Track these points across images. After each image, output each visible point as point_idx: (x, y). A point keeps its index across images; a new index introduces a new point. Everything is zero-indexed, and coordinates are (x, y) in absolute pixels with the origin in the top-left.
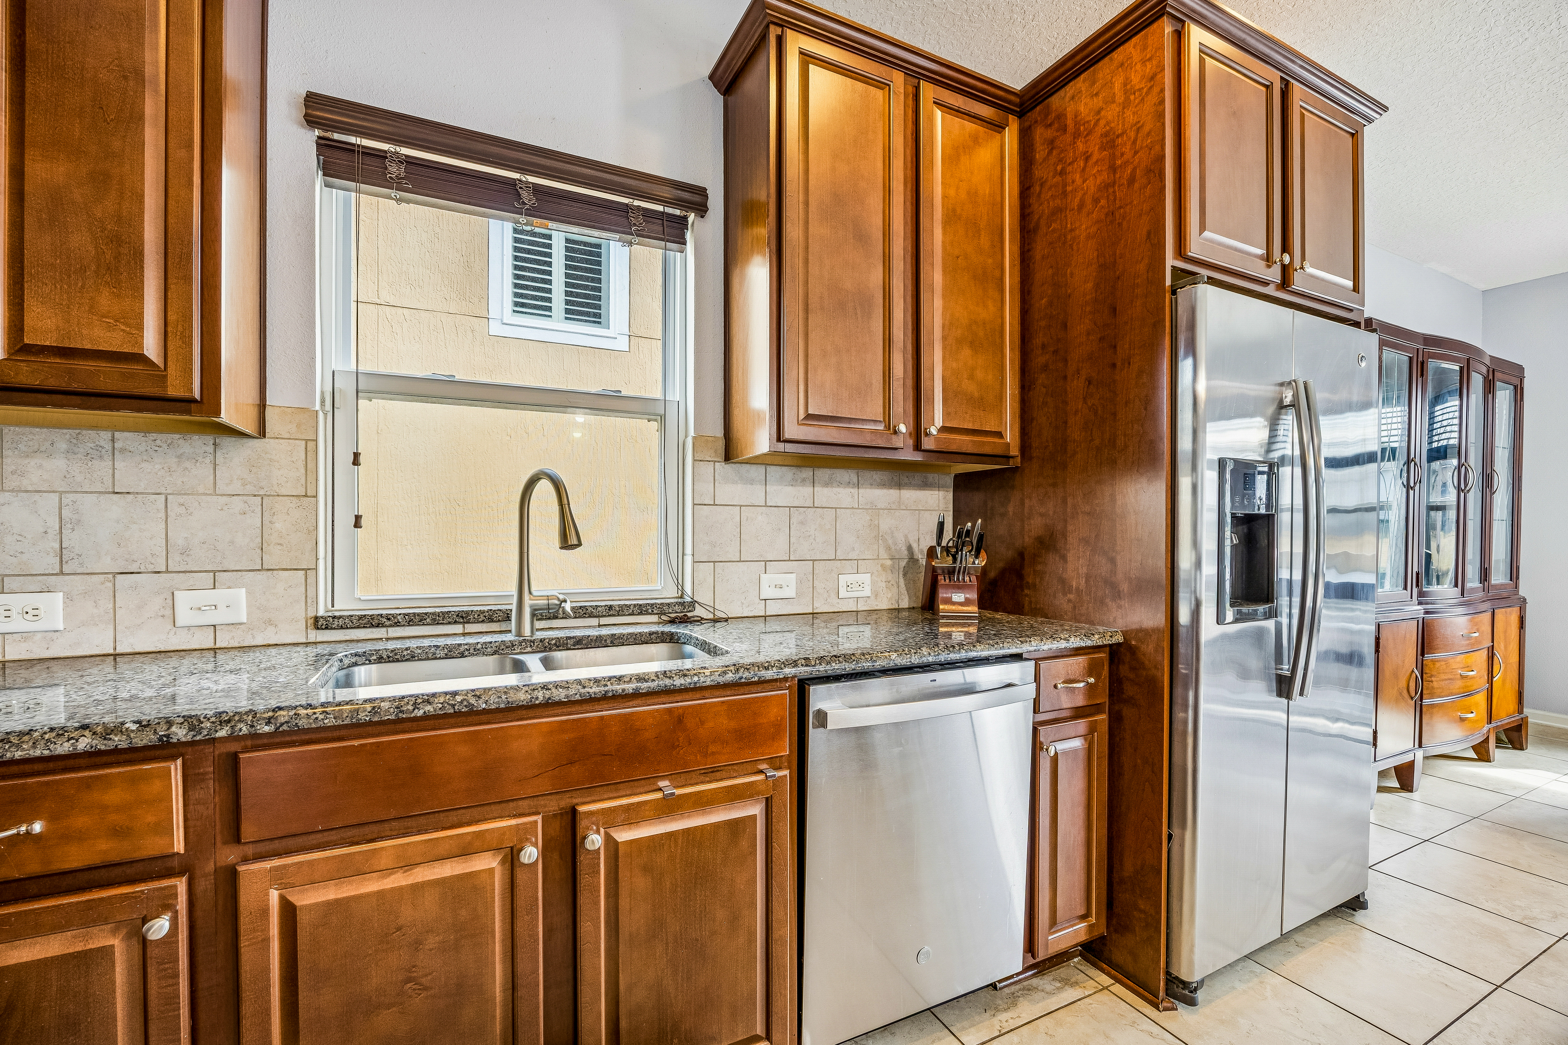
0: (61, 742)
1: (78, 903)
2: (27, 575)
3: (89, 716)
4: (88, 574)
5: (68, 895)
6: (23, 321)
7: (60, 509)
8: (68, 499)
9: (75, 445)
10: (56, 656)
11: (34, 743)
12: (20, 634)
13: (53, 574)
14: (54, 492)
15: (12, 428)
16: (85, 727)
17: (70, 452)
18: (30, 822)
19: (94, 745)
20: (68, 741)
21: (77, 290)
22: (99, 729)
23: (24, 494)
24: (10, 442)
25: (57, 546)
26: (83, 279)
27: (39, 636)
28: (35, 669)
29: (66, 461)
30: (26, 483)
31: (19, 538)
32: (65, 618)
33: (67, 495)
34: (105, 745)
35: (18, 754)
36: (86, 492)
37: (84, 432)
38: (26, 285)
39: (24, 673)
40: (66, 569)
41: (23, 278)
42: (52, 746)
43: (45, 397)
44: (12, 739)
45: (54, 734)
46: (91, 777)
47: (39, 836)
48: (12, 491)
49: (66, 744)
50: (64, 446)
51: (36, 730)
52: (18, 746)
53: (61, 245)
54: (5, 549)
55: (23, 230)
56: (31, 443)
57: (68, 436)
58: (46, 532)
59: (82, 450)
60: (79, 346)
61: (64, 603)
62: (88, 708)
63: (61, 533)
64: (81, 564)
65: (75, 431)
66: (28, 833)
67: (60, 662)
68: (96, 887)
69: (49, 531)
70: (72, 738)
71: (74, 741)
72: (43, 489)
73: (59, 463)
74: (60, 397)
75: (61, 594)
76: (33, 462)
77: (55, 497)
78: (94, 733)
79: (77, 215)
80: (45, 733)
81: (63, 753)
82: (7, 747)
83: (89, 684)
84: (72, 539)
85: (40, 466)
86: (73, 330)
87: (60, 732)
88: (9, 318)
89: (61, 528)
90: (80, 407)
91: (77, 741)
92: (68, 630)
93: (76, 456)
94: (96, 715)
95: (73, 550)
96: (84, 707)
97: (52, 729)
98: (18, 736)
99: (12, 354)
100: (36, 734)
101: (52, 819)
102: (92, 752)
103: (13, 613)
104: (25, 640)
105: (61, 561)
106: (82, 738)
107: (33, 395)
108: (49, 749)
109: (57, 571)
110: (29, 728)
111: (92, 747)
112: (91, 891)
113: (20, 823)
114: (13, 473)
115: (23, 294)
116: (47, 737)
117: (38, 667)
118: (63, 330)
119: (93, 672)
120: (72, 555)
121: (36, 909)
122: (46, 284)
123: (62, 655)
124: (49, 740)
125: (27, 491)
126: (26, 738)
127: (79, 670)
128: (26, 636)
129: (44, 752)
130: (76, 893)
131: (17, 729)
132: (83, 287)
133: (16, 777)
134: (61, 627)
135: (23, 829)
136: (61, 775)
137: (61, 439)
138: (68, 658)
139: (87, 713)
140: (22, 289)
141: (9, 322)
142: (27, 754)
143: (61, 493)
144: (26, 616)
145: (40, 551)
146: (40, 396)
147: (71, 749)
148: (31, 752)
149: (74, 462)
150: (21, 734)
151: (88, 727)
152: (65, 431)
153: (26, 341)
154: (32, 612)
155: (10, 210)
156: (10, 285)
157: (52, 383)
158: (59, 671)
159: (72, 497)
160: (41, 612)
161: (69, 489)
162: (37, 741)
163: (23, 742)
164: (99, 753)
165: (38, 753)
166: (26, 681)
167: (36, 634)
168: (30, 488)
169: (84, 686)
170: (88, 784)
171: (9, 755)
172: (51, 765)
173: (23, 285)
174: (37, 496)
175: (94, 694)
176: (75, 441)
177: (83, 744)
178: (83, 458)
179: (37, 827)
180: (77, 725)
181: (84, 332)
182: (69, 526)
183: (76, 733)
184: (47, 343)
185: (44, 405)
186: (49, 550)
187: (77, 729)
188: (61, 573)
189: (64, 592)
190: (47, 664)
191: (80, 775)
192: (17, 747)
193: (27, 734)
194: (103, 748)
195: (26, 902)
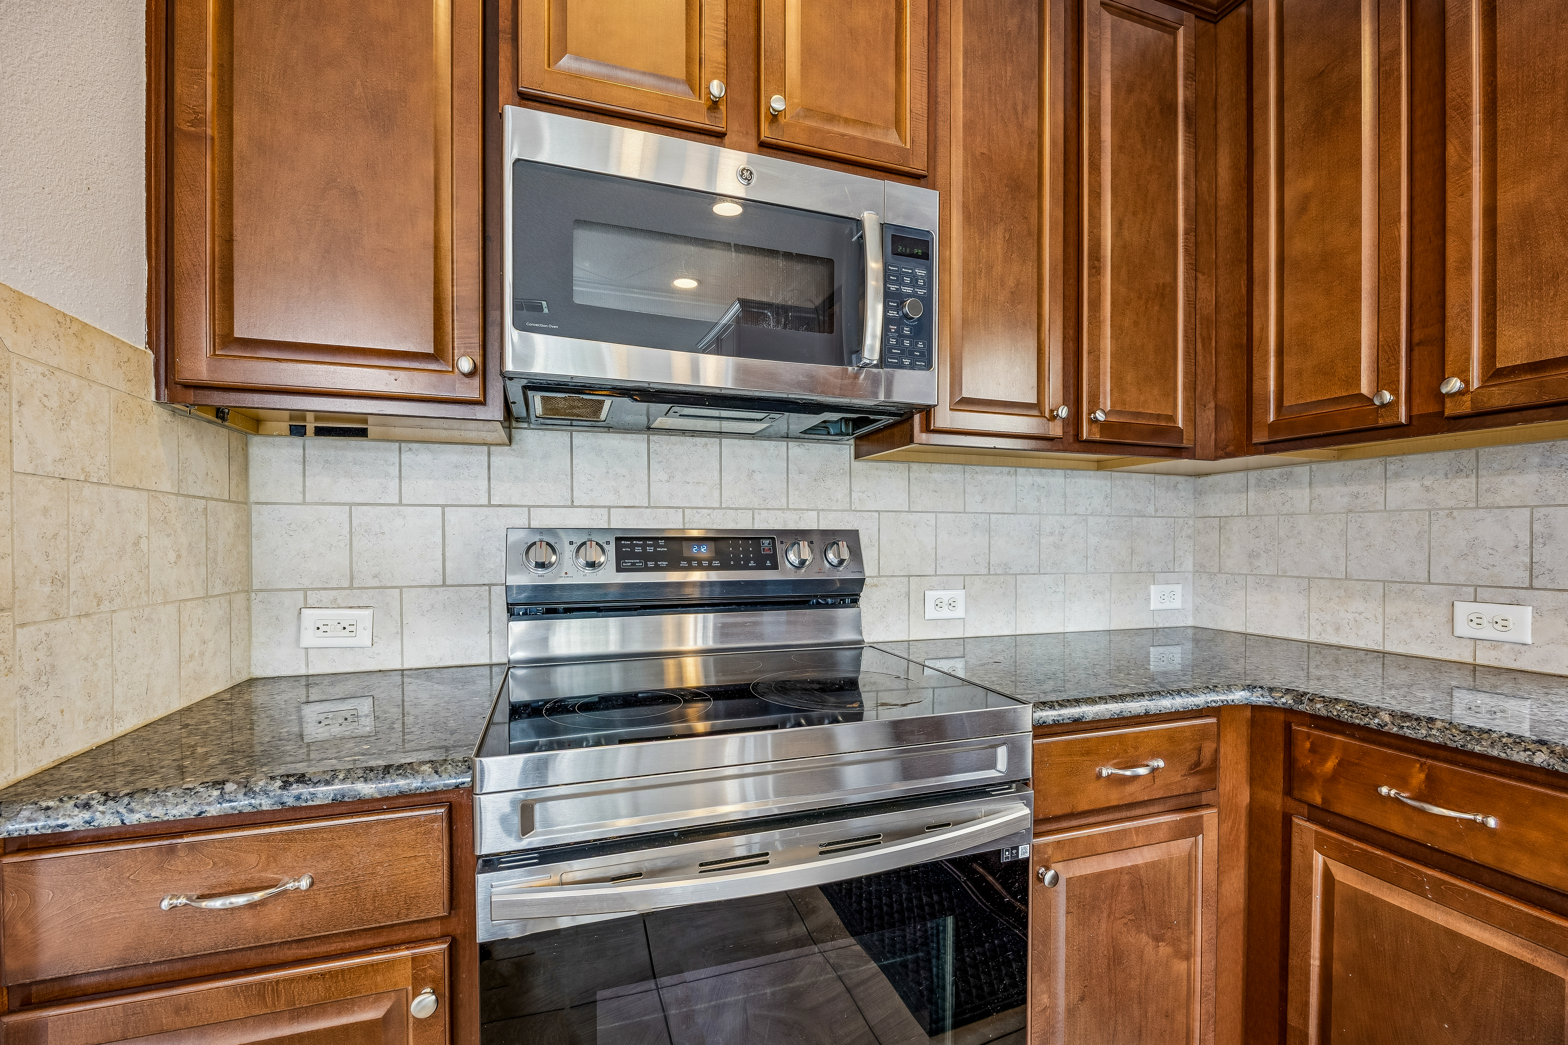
0: (1517, 750)
1: (1527, 914)
2: (1498, 587)
3: (1549, 734)
4: (1559, 590)
5: (1518, 901)
6: (1495, 347)
7: (1532, 523)
8: (1539, 513)
9: (1548, 457)
10: (1523, 668)
11: (1492, 743)
12: (1490, 642)
13: (1522, 588)
14: (1525, 506)
15: (1487, 450)
16: (1542, 743)
17: (1543, 466)
18: (1487, 815)
19: (1552, 764)
20: (1525, 751)
21: (1549, 300)
22: (1558, 749)
23: (1497, 511)
24: (1484, 463)
25: (1527, 560)
26: (1555, 287)
27: (1507, 646)
28: (1502, 677)
29: (1539, 475)
30: (1499, 500)
31: (1491, 552)
32: (1534, 633)
33: (1540, 509)
34: (1564, 767)
35: (1478, 749)
36: (1560, 505)
37: (1558, 443)
38: (1498, 313)
39: (1493, 680)
40: (1536, 584)
41: (1496, 307)
42: (1508, 751)
43: (1516, 415)
44: (1473, 733)
45: (1511, 740)
46: (1547, 795)
47: (1492, 832)
48: (1486, 508)
49: (1522, 753)
50: (1536, 460)
51: (1494, 732)
52: (1479, 742)
53: (1533, 261)
54: (1479, 562)
55: (1496, 263)
56: (1504, 461)
57: (1540, 450)
58: (1516, 547)
59: (1555, 462)
60: (1551, 357)
61: (1533, 617)
62: (1549, 725)
63: (1532, 547)
64: (1553, 580)
65: (1548, 443)
66: (1483, 824)
67: (1528, 676)
68: (1548, 909)
69: (1519, 545)
70: (1529, 750)
71: (1531, 753)
72: (1514, 505)
73: (1531, 479)
74: (1531, 412)
75: (1531, 608)
76: (1506, 479)
77: (1527, 512)
78: (1552, 752)
79: (1549, 224)
80: (1503, 737)
81: (1519, 761)
82: (1468, 739)
83: (1554, 703)
84: (1543, 554)
85: (1513, 482)
86: (1544, 342)
87: (1519, 740)
88: (1483, 348)
89: (1532, 542)
90: (1551, 418)
91: (1534, 753)
92: (1536, 645)
93: (1549, 469)
94: (1555, 734)
95: (1544, 565)
96: (1545, 723)
97: (1509, 735)
98: (1479, 732)
99: (1486, 381)
100: (1494, 735)
101: (1505, 819)
102: (1548, 770)
103: (1484, 622)
104: (1495, 648)
105: (1531, 575)
106: (1539, 753)
107: (1504, 415)
108: (1505, 753)
109: (1527, 585)
110: (1489, 728)
111: (1549, 765)
112: (1542, 910)
113: (1477, 811)
114: (1488, 491)
115: (1495, 323)
116: (1504, 740)
117: (1505, 676)
118: (1534, 345)
119: (1560, 692)
120: (1543, 570)
121: (1487, 897)
122: (1517, 306)
123: (1529, 669)
124: (1505, 744)
125: (1499, 507)
126: (1485, 736)
127: (1546, 687)
128: (1496, 644)
129: (1501, 754)
130: (1526, 904)
131: (1479, 725)
132: (1555, 295)
133: (1475, 769)
134: (1529, 641)
135: (1479, 818)
136: (1517, 782)
137: (1534, 453)
138: (1535, 673)
139: (1547, 730)
140: (1495, 319)
141: (1483, 353)
142: (1486, 751)
143: (1533, 507)
144: (1496, 626)
145: (1511, 565)
146: (1511, 415)
147: (1527, 760)
148: (1489, 750)
149: (1547, 475)
150: (1481, 731)
151: (1546, 744)
152: (1538, 445)
153: (1498, 366)
154: (1501, 623)
155: (1484, 249)
156: (1484, 318)
157: (1522, 400)
158: (1527, 686)
159: (1543, 511)
160: (1510, 624)
161: (1541, 504)
162: (1495, 741)
163: (1482, 739)
164: (1556, 773)
165: (1495, 753)
166: (1495, 687)
167: (1505, 644)
168: (1502, 504)
169: (1548, 704)
170: (1545, 801)
171: (1469, 746)
172: (1508, 769)
173: (1495, 314)
174: (1508, 512)
175: (1558, 714)
176: (1548, 454)
177: (1540, 758)
178: (1557, 470)
179: (1492, 822)
180: (1534, 738)
181: (1557, 340)
182: (1540, 540)
183: (1533, 745)
184: (1518, 362)
185: (1514, 424)
186: (1519, 564)
187: (1534, 742)
188: (1531, 587)
189: (1533, 607)
190: (1514, 675)
191: (1535, 788)
192: (1477, 741)
193: (1487, 732)
194: (1561, 769)
195: (1479, 886)
